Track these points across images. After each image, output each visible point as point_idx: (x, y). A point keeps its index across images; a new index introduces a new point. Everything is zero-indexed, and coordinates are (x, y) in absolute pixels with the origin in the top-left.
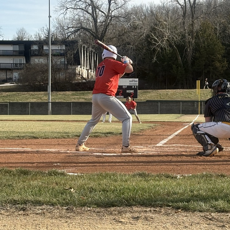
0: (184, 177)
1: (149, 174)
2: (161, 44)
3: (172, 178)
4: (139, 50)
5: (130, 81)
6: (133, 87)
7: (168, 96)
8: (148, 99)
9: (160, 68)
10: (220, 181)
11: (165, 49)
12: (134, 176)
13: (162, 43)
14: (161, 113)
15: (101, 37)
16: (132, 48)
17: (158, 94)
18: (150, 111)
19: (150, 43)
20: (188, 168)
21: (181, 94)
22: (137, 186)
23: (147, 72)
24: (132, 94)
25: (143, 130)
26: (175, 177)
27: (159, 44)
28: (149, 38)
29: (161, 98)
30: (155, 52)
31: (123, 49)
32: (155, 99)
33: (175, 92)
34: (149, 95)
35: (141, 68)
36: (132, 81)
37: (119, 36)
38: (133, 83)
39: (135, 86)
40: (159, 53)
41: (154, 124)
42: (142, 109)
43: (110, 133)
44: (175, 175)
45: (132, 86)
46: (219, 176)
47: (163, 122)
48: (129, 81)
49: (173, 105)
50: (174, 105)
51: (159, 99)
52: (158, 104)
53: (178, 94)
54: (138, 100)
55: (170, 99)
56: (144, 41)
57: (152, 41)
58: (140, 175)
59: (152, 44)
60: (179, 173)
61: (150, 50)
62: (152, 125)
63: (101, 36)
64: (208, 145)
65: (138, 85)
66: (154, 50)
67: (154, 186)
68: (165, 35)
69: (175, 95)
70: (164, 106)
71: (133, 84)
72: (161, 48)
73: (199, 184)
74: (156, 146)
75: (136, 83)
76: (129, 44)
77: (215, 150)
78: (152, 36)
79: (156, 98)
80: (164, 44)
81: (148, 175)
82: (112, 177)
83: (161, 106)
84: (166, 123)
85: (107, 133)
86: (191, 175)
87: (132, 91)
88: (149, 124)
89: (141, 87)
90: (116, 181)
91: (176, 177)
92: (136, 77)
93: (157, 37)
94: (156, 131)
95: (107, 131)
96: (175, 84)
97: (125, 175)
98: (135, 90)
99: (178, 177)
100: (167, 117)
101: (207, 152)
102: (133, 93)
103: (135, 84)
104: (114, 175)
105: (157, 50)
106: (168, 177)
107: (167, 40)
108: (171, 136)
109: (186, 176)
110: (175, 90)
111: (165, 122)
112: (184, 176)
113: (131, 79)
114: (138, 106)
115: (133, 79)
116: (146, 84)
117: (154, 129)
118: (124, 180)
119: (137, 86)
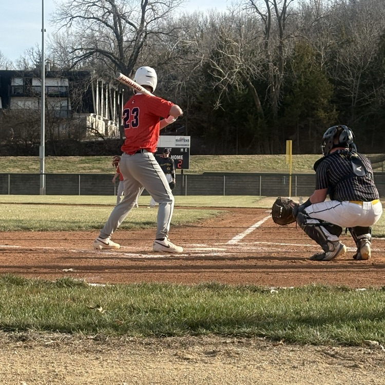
1: (223, 286)
2: (228, 79)
3: (262, 292)
4: (192, 89)
5: (177, 140)
6: (182, 150)
7: (239, 165)
8: (207, 170)
9: (226, 119)
10: (342, 297)
11: (236, 87)
12: (200, 289)
13: (230, 78)
14: (228, 194)
15: (128, 66)
16: (180, 85)
17: (222, 162)
18: (209, 189)
19: (210, 78)
21: (260, 163)
22: (207, 304)
23: (205, 125)
24: (180, 162)
25: (202, 219)
26: (266, 291)
27: (226, 79)
28: (210, 69)
29: (227, 169)
30: (218, 92)
31: (165, 87)
32: (218, 170)
33: (251, 159)
34: (208, 164)
35: (195, 119)
36: (181, 140)
37: (159, 64)
38: (182, 143)
39: (184, 149)
40: (225, 94)
41: (219, 211)
42: (197, 187)
43: (148, 223)
44: (266, 287)
45: (180, 148)
46: (339, 289)
47: (232, 207)
48: (175, 140)
49: (247, 180)
50: (248, 181)
51: (224, 171)
52: (223, 179)
53: (256, 162)
54: (191, 172)
55: (243, 171)
56: (200, 74)
57: (214, 73)
58: (209, 287)
59: (213, 79)
60: (272, 285)
61: (210, 89)
62: (215, 212)
63: (129, 64)
64: (329, 243)
65: (189, 147)
66: (217, 89)
68: (236, 64)
69: (250, 165)
70: (233, 183)
71: (182, 145)
72: (229, 86)
74: (227, 243)
75: (186, 143)
76: (175, 78)
77: (341, 250)
78: (214, 66)
79: (218, 169)
80: (234, 80)
81: (223, 288)
82: (164, 289)
83: (227, 182)
84: (237, 210)
85: (144, 224)
86: (292, 288)
87: (180, 157)
88: (211, 210)
89: (196, 150)
92: (187, 134)
93: (222, 68)
94: (224, 222)
95: (143, 220)
96: (250, 146)
97: (185, 287)
98: (185, 155)
99: (271, 292)
100: (237, 200)
102: (182, 160)
103: (186, 145)
105: (221, 89)
106: (255, 290)
107: (239, 72)
109: (284, 290)
110: (250, 156)
111: (235, 207)
112: (281, 289)
113: (178, 137)
114: (190, 182)
115: (182, 137)
116: (202, 146)
118: (184, 296)
119: (188, 149)
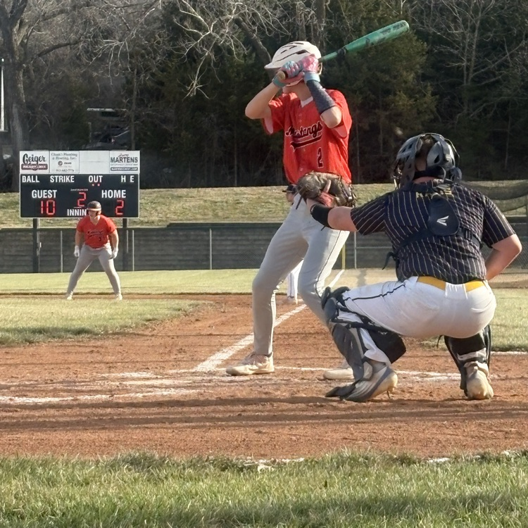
0: (280, 467)
1: (163, 460)
2: (214, 34)
3: (241, 470)
4: (143, 56)
5: (112, 160)
6: (123, 179)
7: (241, 208)
8: (175, 219)
9: (212, 116)
10: (397, 476)
11: (230, 51)
12: (113, 466)
13: (218, 33)
14: (218, 266)
15: (11, 12)
16: (117, 48)
17: (205, 201)
18: (181, 258)
19: (177, 33)
20: (294, 438)
21: (283, 203)
22: (120, 498)
23: (170, 128)
24: (120, 204)
25: (154, 319)
26: (249, 468)
27: (210, 35)
28: (177, 15)
29: (216, 215)
30: (195, 61)
31: (87, 52)
32: (196, 219)
33: (263, 194)
34: (177, 206)
35: (148, 115)
36: (120, 159)
37: (74, 8)
38: (124, 164)
39: (128, 176)
40: (209, 65)
41: (192, 302)
42: (155, 253)
43: (41, 331)
44: (249, 461)
45: (120, 176)
46: (395, 460)
47: (224, 294)
48: (108, 160)
49: (256, 237)
50: (259, 240)
51: (210, 219)
52: (209, 235)
53: (274, 201)
54: (142, 223)
55: (248, 219)
56: (158, 24)
57: (186, 23)
58: (134, 462)
59: (183, 35)
60: (264, 456)
61: (179, 56)
62: (185, 304)
63: (13, 7)
64: (366, 364)
65: (138, 172)
66: (193, 56)
67: (179, 499)
68: (229, 5)
69: (262, 207)
70: (229, 243)
71: (123, 169)
72: (218, 50)
73: (326, 486)
74: (193, 370)
75: (132, 165)
76: (108, 34)
77: (385, 380)
78: (185, 8)
79: (199, 216)
80: (227, 36)
81: (161, 464)
82: (40, 470)
83: (217, 243)
84: (233, 298)
85: (34, 331)
86: (302, 459)
87: (120, 194)
88: (177, 301)
89: (150, 179)
90: (51, 482)
91: (252, 468)
92: (133, 146)
93: (203, 13)
94: (199, 324)
95: (33, 324)
96: (262, 169)
97: (83, 464)
98: (131, 189)
99: (259, 469)
100: (237, 278)
101: (359, 388)
102: (123, 199)
103: (131, 169)
104: (45, 464)
105: (201, 56)
106: (225, 466)
107: (237, 21)
108: (247, 338)
109: (285, 464)
110: (262, 189)
111: (230, 294)
112: (278, 464)
113: (116, 154)
114: (142, 242)
115: (124, 153)
116: (166, 170)
117: (193, 319)
118: (78, 481)
119: (136, 176)
